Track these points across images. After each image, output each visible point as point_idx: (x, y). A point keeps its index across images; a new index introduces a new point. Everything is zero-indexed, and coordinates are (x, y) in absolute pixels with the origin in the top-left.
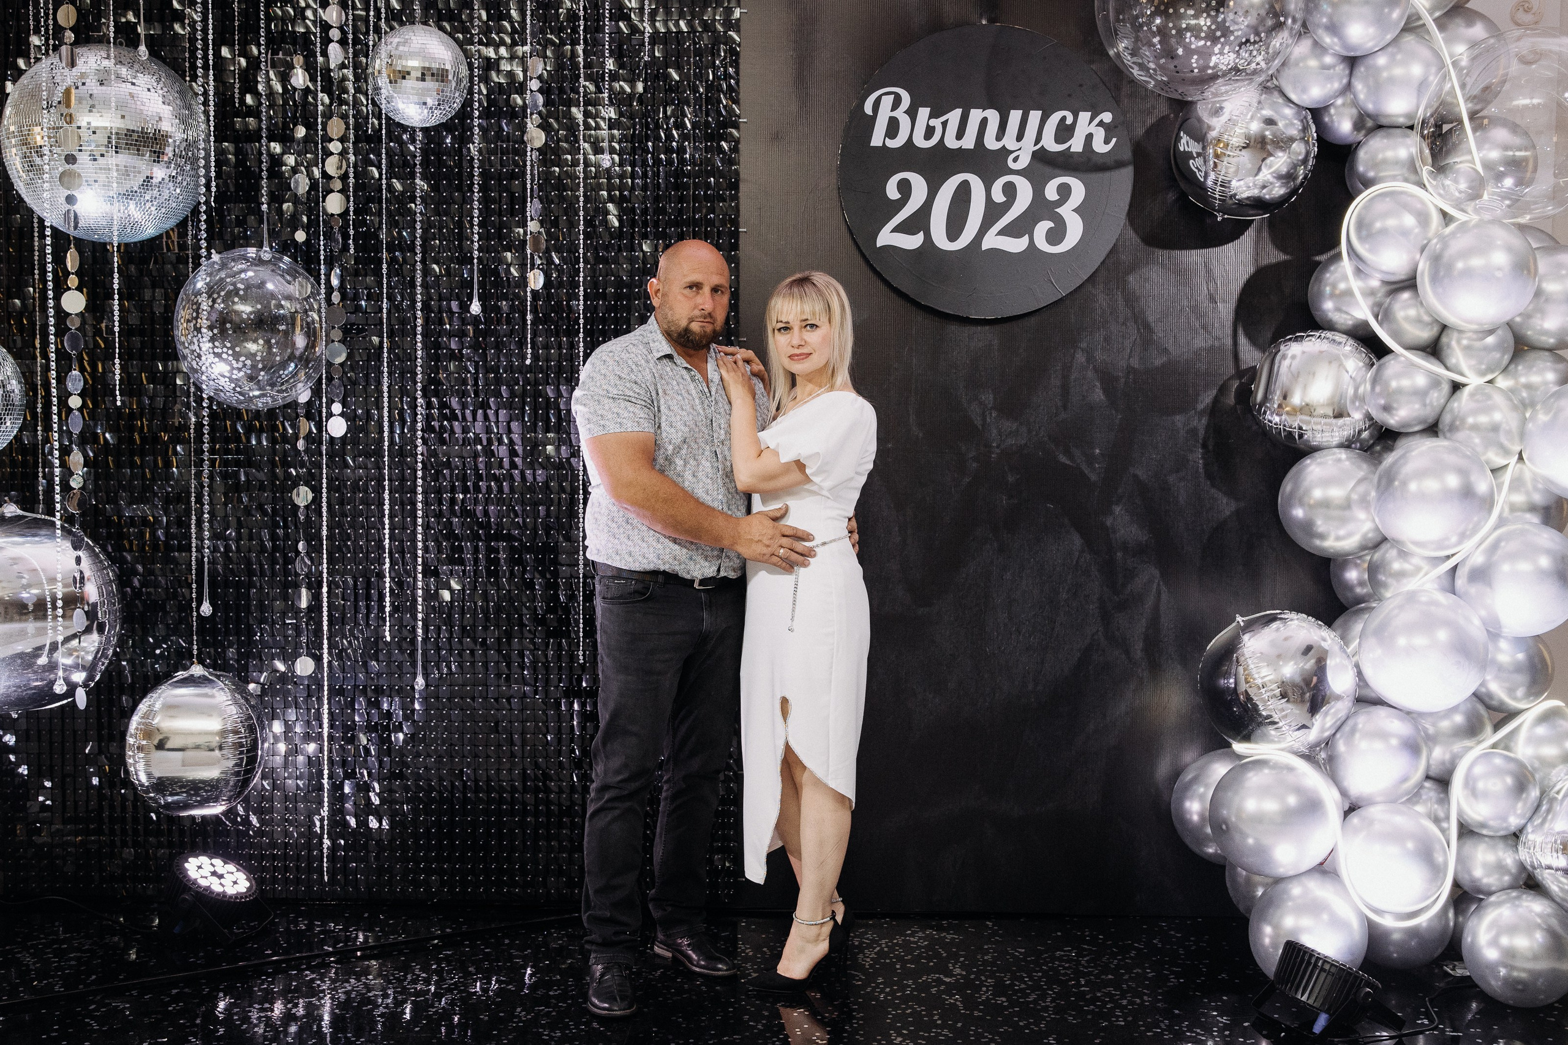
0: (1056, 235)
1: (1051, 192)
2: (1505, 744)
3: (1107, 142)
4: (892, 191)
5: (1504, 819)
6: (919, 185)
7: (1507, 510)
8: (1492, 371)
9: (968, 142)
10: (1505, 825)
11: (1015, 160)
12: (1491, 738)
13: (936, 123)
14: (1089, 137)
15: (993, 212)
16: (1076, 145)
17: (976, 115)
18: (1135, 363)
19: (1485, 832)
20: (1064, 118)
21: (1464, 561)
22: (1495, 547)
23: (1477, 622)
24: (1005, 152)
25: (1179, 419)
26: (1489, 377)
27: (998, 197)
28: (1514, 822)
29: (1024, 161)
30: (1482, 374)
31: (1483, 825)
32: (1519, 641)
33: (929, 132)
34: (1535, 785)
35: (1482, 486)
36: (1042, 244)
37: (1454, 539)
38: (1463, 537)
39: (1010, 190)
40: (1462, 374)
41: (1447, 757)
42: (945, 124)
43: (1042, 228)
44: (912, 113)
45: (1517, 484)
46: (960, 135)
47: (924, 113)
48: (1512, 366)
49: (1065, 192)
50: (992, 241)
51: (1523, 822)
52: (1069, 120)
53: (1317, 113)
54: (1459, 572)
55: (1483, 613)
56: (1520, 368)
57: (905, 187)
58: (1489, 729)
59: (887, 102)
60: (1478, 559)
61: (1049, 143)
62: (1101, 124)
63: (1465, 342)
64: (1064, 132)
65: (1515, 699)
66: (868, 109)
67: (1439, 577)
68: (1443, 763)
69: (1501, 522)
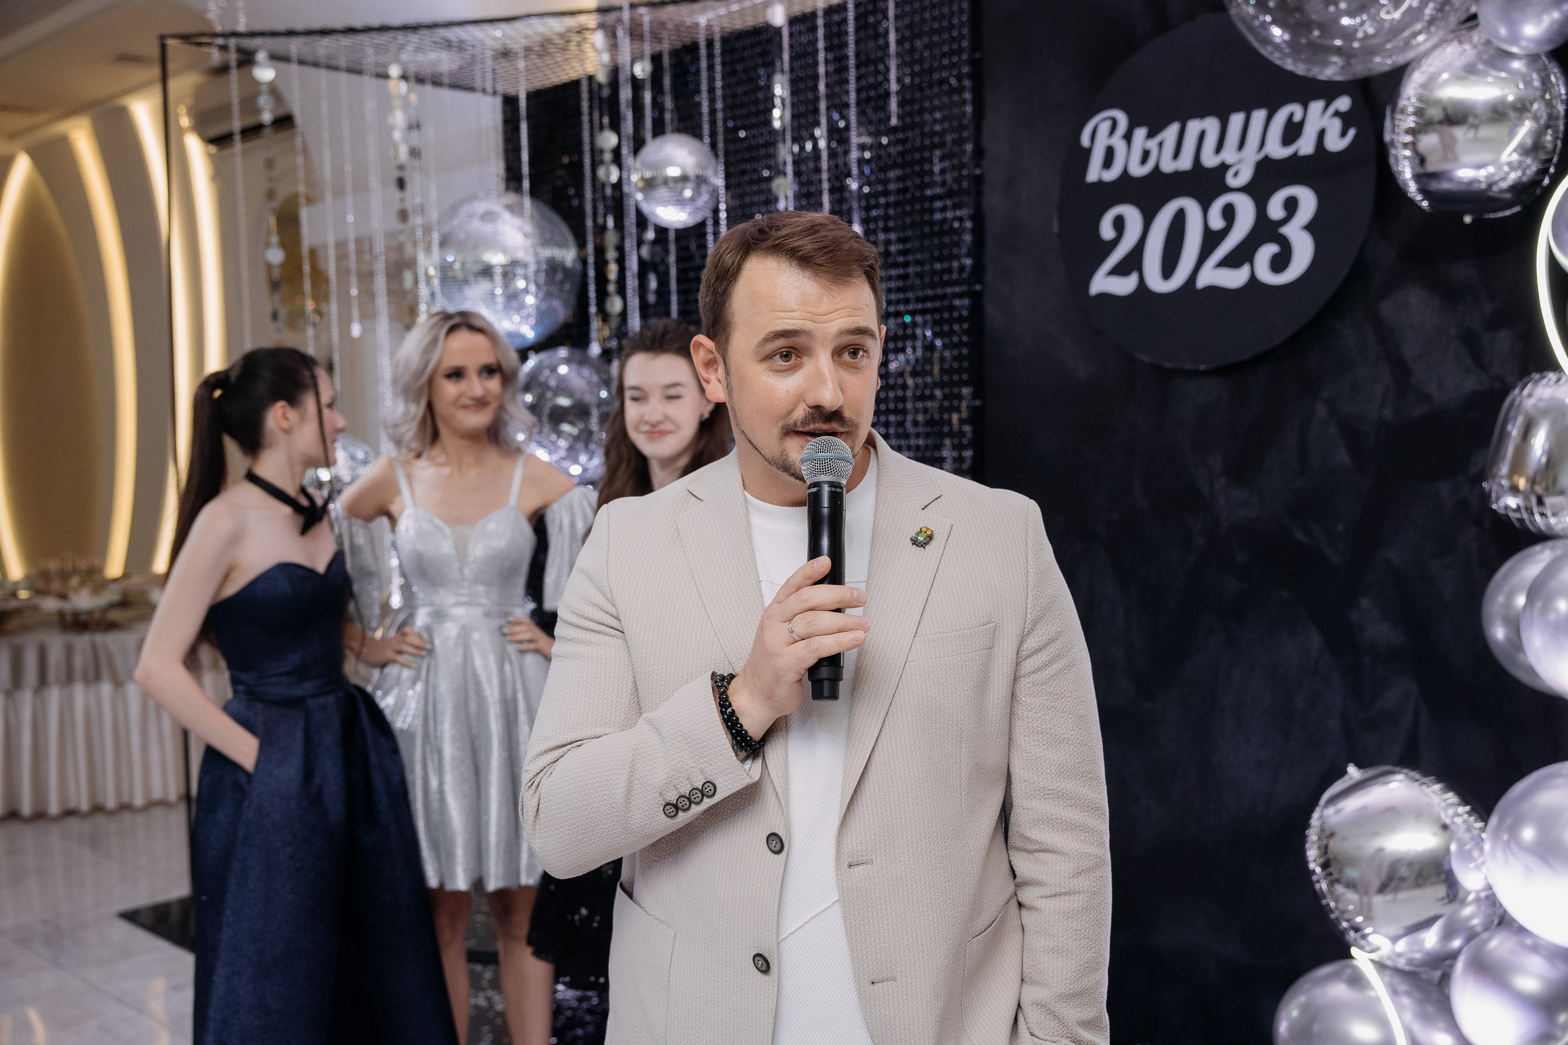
0: (1280, 263)
1: (1275, 209)
3: (1343, 134)
4: (1107, 231)
6: (1133, 219)
9: (1185, 163)
11: (1236, 174)
13: (1152, 144)
14: (1322, 134)
15: (1211, 239)
16: (1306, 146)
17: (1194, 127)
18: (1388, 414)
20: (1291, 115)
24: (1224, 167)
25: (1444, 488)
27: (1217, 222)
29: (1245, 176)
33: (1146, 155)
36: (1266, 276)
39: (1229, 212)
42: (1161, 144)
43: (1267, 252)
44: (1128, 137)
46: (1176, 154)
47: (1140, 133)
49: (1291, 205)
52: (1297, 118)
57: (1119, 224)
59: (1105, 127)
61: (1276, 150)
62: (1337, 114)
64: (1293, 131)
66: (1085, 141)
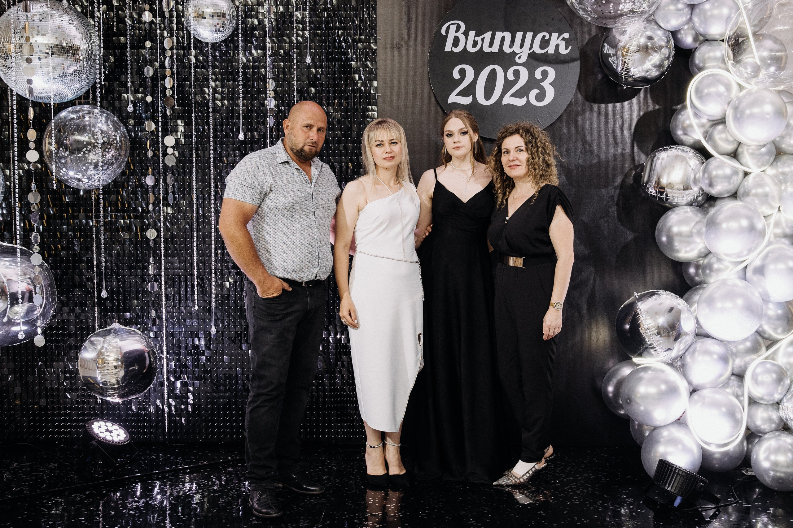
0: (541, 97)
1: (538, 74)
2: (772, 357)
3: (566, 48)
4: (456, 75)
5: (772, 395)
6: (470, 71)
7: (772, 236)
8: (765, 166)
9: (495, 49)
10: (772, 398)
11: (519, 58)
12: (764, 353)
13: (478, 39)
14: (557, 46)
15: (508, 85)
16: (551, 50)
17: (499, 35)
18: (581, 162)
19: (762, 402)
20: (544, 36)
21: (750, 263)
22: (766, 256)
23: (757, 294)
24: (514, 54)
25: (604, 191)
26: (763, 169)
27: (511, 77)
28: (777, 397)
29: (524, 59)
30: (760, 167)
31: (761, 399)
32: (780, 304)
33: (475, 44)
34: (787, 379)
35: (759, 225)
36: (533, 101)
37: (745, 252)
38: (750, 251)
39: (517, 74)
40: (749, 167)
41: (743, 364)
42: (483, 40)
43: (533, 93)
44: (466, 34)
45: (777, 224)
46: (491, 45)
47: (472, 34)
48: (775, 163)
49: (545, 74)
50: (507, 100)
51: (781, 396)
52: (547, 37)
53: (674, 34)
54: (748, 269)
55: (760, 290)
56: (779, 164)
57: (463, 72)
58: (764, 349)
59: (453, 28)
60: (758, 262)
61: (537, 49)
62: (563, 39)
63: (750, 151)
64: (545, 43)
65: (777, 333)
66: (443, 32)
67: (738, 272)
68: (740, 367)
69: (769, 243)
